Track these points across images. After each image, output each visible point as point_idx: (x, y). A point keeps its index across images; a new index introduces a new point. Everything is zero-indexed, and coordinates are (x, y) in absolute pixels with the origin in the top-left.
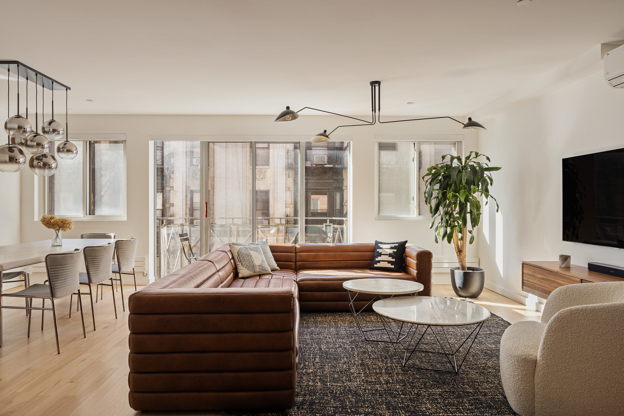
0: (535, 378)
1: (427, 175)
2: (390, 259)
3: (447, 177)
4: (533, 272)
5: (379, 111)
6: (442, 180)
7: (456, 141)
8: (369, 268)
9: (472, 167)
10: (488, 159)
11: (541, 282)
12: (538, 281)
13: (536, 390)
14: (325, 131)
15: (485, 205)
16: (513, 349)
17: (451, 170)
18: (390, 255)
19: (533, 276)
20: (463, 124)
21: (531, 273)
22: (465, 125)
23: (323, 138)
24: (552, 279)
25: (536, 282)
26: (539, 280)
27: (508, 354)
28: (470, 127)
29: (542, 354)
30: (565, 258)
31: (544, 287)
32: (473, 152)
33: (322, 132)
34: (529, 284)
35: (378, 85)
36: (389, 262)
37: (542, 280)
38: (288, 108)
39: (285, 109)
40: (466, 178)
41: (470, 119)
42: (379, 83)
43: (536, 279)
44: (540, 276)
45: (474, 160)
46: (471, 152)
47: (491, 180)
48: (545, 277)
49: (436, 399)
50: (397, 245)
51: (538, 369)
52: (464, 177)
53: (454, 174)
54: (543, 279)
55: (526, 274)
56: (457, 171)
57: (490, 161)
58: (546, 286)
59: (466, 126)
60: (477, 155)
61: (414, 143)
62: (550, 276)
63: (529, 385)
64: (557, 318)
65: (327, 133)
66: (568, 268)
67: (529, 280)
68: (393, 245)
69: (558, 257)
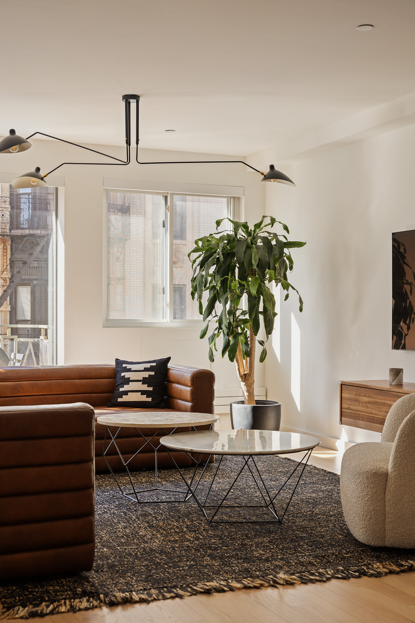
0: (386, 494)
1: (195, 251)
2: (145, 387)
3: (229, 255)
4: (355, 395)
5: (137, 143)
6: (222, 259)
7: (232, 197)
8: (108, 404)
9: (266, 241)
10: (286, 228)
11: (368, 408)
12: (363, 407)
13: (387, 509)
14: (38, 169)
15: (285, 300)
16: (361, 466)
17: (235, 243)
18: (144, 381)
19: (356, 400)
20: (262, 174)
21: (354, 396)
22: (265, 176)
23: (34, 182)
24: (382, 401)
25: (359, 408)
26: (364, 404)
27: (355, 473)
28: (272, 180)
29: (394, 464)
30: (397, 373)
31: (371, 414)
32: (267, 217)
33: (33, 170)
34: (351, 413)
35: (135, 101)
36: (143, 392)
37: (368, 405)
38: (12, 132)
39: (8, 134)
40: (257, 257)
41: (272, 167)
42: (136, 97)
43: (361, 404)
44: (365, 399)
45: (268, 229)
46: (264, 217)
47: (291, 262)
48: (373, 400)
49: (268, 546)
50: (154, 364)
51: (389, 483)
52: (255, 256)
53: (241, 250)
54: (369, 403)
55: (346, 399)
56: (245, 247)
57: (288, 232)
58: (373, 411)
59: (267, 177)
60: (273, 221)
61: (166, 198)
62: (379, 397)
63: (379, 504)
64: (409, 420)
65: (42, 173)
66: (400, 385)
67: (351, 407)
68: (148, 366)
69: (388, 372)
